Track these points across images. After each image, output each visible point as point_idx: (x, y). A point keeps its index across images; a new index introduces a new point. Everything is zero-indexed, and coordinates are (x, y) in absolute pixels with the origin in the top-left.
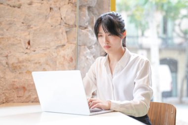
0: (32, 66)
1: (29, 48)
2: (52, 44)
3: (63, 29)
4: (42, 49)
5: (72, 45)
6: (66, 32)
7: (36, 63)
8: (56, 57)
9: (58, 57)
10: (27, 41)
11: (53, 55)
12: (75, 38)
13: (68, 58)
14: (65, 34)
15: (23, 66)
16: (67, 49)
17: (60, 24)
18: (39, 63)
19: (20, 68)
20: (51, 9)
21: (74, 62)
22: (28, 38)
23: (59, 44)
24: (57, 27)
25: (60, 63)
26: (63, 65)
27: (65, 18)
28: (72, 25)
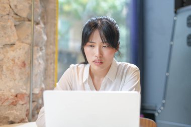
3: (11, 23)
5: (25, 44)
6: (15, 26)
8: (2, 60)
9: (5, 60)
12: (28, 35)
13: (19, 63)
14: (14, 28)
16: (18, 50)
17: (8, 14)
21: (27, 66)
23: (7, 41)
24: (4, 17)
25: (7, 68)
26: (12, 71)
27: (16, 6)
28: (24, 18)
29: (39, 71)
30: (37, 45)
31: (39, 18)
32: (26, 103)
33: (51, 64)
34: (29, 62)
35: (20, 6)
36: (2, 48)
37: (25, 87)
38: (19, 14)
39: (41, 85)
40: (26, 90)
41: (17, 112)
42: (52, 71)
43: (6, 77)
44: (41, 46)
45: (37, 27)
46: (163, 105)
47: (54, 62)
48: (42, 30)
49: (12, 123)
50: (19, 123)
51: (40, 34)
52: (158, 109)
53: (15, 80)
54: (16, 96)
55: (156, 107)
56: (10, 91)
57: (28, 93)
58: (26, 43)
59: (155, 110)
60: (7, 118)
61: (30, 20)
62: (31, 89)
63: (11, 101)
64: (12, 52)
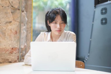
2: (3, 20)
3: (9, 11)
6: (12, 12)
8: (5, 30)
9: (7, 30)
11: (3, 29)
12: (18, 17)
13: (14, 32)
16: (13, 25)
17: (8, 6)
21: (18, 34)
23: (8, 20)
24: (6, 8)
25: (8, 34)
26: (10, 36)
27: (12, 2)
28: (16, 8)
29: (24, 36)
30: (23, 23)
31: (24, 9)
32: (17, 53)
33: (29, 33)
34: (19, 32)
35: (14, 2)
36: (5, 24)
37: (16, 44)
38: (14, 6)
39: (24, 44)
40: (17, 46)
41: (13, 57)
42: (30, 37)
43: (7, 39)
44: (25, 23)
45: (23, 13)
46: (89, 56)
47: (31, 32)
48: (25, 15)
49: (10, 62)
50: (14, 62)
51: (24, 17)
52: (85, 58)
53: (12, 40)
54: (12, 49)
55: (85, 57)
56: (9, 46)
57: (18, 47)
58: (17, 22)
59: (84, 59)
60: (8, 60)
61: (19, 10)
62: (20, 46)
63: (10, 51)
64: (10, 26)
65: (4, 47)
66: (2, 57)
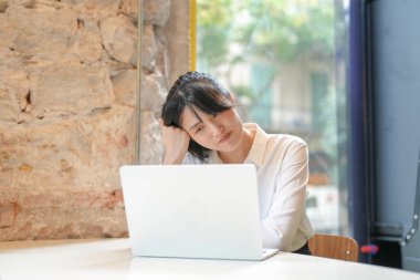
0: (36, 152)
1: (28, 109)
2: (83, 103)
3: (104, 72)
4: (60, 113)
5: (127, 108)
6: (112, 77)
7: (45, 146)
8: (90, 134)
9: (95, 134)
10: (25, 94)
11: (83, 130)
12: (132, 92)
13: (118, 139)
14: (109, 81)
15: (14, 151)
16: (115, 117)
17: (100, 60)
18: (53, 146)
19: (7, 157)
20: (79, 21)
21: (131, 144)
22: (26, 85)
23: (98, 103)
24: (93, 65)
25: (98, 147)
26: (106, 153)
27: (112, 45)
28: (125, 64)
29: (153, 154)
30: (149, 109)
31: (153, 63)
34: (134, 137)
35: (118, 45)
36: (90, 115)
38: (116, 58)
41: (114, 219)
43: (97, 162)
45: (149, 78)
46: (415, 224)
48: (157, 83)
49: (108, 236)
50: (118, 237)
51: (154, 89)
52: (405, 233)
53: (111, 167)
54: (113, 194)
55: (401, 228)
56: (102, 185)
58: (130, 106)
59: (400, 236)
60: (100, 228)
61: (135, 67)
63: (105, 201)
64: (105, 121)
65: (86, 187)
66: (82, 220)
